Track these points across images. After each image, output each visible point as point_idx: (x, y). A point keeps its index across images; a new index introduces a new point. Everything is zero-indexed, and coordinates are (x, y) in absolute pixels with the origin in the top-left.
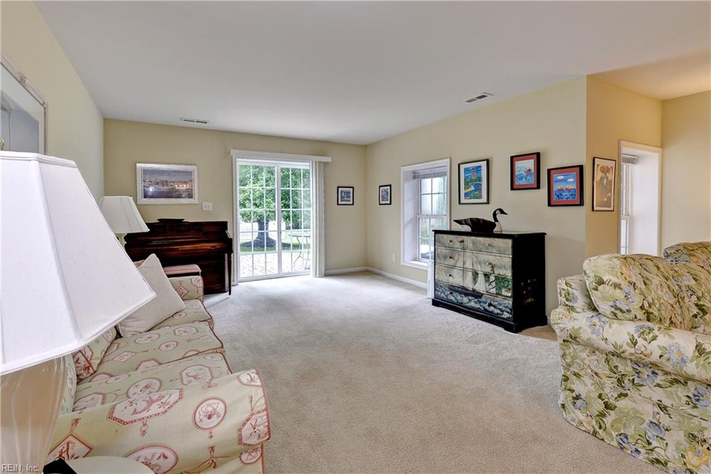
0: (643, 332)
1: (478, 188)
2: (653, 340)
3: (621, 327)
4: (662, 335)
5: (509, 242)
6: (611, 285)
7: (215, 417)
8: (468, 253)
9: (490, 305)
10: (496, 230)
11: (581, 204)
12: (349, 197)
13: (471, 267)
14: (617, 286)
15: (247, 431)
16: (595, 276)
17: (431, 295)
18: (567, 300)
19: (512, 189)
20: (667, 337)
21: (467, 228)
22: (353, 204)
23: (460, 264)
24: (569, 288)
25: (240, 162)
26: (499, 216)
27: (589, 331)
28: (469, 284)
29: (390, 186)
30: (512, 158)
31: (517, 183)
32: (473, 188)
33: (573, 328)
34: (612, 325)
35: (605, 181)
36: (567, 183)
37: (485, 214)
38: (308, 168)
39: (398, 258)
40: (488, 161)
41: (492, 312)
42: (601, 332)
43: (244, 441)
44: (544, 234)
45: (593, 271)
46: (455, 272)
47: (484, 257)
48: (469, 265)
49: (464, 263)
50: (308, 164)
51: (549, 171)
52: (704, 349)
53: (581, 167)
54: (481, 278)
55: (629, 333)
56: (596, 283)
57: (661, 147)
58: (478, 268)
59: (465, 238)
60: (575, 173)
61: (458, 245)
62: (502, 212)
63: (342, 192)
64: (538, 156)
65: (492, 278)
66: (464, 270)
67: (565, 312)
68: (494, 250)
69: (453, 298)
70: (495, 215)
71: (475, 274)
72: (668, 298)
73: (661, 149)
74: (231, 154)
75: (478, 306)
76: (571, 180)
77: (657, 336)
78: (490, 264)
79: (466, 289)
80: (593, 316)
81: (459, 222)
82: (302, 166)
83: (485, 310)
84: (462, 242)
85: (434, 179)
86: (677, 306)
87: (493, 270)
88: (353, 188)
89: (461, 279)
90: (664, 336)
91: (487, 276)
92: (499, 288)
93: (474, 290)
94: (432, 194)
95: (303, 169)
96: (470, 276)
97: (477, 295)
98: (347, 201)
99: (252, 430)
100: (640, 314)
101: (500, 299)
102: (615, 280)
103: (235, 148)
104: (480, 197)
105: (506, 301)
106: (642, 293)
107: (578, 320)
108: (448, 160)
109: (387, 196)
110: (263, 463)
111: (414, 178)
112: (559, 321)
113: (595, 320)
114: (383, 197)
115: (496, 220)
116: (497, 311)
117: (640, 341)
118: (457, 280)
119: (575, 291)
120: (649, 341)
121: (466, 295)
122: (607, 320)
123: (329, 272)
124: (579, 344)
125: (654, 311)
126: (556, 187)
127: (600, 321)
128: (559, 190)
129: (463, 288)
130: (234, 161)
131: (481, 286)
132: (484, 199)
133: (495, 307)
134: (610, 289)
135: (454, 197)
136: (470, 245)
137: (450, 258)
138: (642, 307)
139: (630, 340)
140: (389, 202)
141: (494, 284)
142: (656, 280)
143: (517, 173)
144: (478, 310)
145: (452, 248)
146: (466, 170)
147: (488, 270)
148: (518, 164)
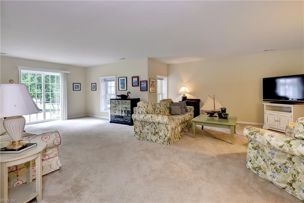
1: (124, 85)
5: (130, 101)
7: (47, 139)
8: (120, 105)
9: (126, 119)
10: (128, 98)
11: (147, 90)
12: (79, 87)
13: (121, 109)
14: (142, 107)
15: (55, 141)
17: (110, 120)
18: (135, 112)
19: (132, 86)
21: (120, 98)
22: (80, 90)
23: (118, 109)
24: (135, 109)
25: (23, 72)
26: (129, 94)
28: (120, 114)
29: (96, 83)
30: (132, 77)
31: (134, 84)
32: (122, 85)
34: (141, 115)
35: (153, 85)
36: (144, 85)
37: (125, 93)
38: (59, 75)
39: (99, 109)
40: (126, 78)
41: (126, 121)
42: (140, 117)
43: (54, 144)
44: (139, 99)
46: (117, 112)
47: (124, 106)
48: (120, 109)
49: (119, 108)
50: (59, 74)
51: (140, 81)
53: (147, 81)
54: (123, 112)
55: (143, 116)
57: (168, 76)
58: (123, 109)
59: (119, 101)
60: (146, 83)
61: (117, 103)
62: (130, 93)
63: (75, 85)
64: (138, 77)
65: (126, 112)
66: (119, 110)
68: (127, 104)
69: (116, 119)
70: (128, 93)
71: (122, 111)
72: (152, 109)
73: (167, 77)
74: (18, 68)
75: (123, 120)
76: (145, 84)
78: (125, 108)
79: (120, 116)
81: (118, 96)
82: (56, 74)
83: (125, 121)
84: (118, 102)
85: (112, 82)
86: (154, 111)
87: (126, 109)
88: (80, 84)
89: (118, 113)
91: (125, 111)
92: (128, 114)
93: (122, 116)
94: (111, 87)
95: (57, 76)
96: (120, 112)
97: (122, 117)
98: (77, 89)
99: (56, 141)
100: (146, 113)
101: (128, 117)
102: (141, 106)
103: (20, 66)
104: (125, 88)
105: (129, 118)
106: (146, 108)
108: (115, 76)
109: (94, 87)
110: (58, 151)
111: (105, 81)
114: (93, 87)
115: (128, 95)
116: (127, 121)
118: (117, 114)
121: (120, 118)
123: (69, 118)
124: (136, 121)
125: (148, 112)
126: (142, 86)
127: (139, 115)
128: (143, 87)
129: (119, 116)
130: (19, 71)
131: (123, 114)
132: (126, 89)
133: (127, 120)
135: (117, 88)
136: (121, 103)
137: (115, 107)
138: (146, 111)
140: (95, 89)
141: (126, 113)
142: (150, 106)
143: (133, 82)
144: (123, 121)
145: (116, 104)
146: (121, 80)
147: (125, 109)
148: (134, 79)
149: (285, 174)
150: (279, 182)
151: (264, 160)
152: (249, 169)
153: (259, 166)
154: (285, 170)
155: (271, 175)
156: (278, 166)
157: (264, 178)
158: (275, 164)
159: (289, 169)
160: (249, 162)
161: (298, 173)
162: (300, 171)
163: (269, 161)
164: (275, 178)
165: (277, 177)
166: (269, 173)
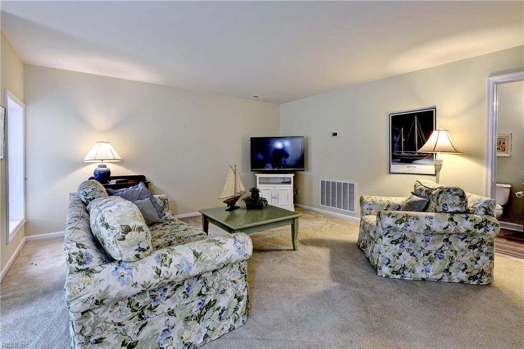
0: (162, 260)
2: (170, 263)
3: (146, 265)
4: (174, 256)
6: (137, 230)
16: (121, 226)
18: (80, 263)
20: (177, 255)
24: (82, 250)
27: (118, 284)
33: (100, 291)
34: (138, 267)
42: (131, 279)
45: (118, 222)
52: (198, 253)
55: (153, 267)
56: (122, 233)
67: (84, 279)
77: (171, 259)
80: (116, 268)
90: (175, 256)
107: (104, 279)
112: (81, 294)
113: (121, 270)
117: (163, 269)
119: (88, 251)
120: (168, 266)
122: (131, 264)
127: (126, 269)
134: (136, 234)
139: (156, 272)
149: (442, 260)
150: (435, 275)
151: (412, 254)
152: (387, 276)
153: (403, 266)
154: (440, 256)
155: (423, 271)
156: (432, 255)
157: (412, 279)
158: (429, 253)
159: (445, 252)
160: (385, 265)
161: (456, 253)
162: (457, 249)
163: (421, 252)
164: (430, 271)
165: (431, 268)
166: (419, 269)
